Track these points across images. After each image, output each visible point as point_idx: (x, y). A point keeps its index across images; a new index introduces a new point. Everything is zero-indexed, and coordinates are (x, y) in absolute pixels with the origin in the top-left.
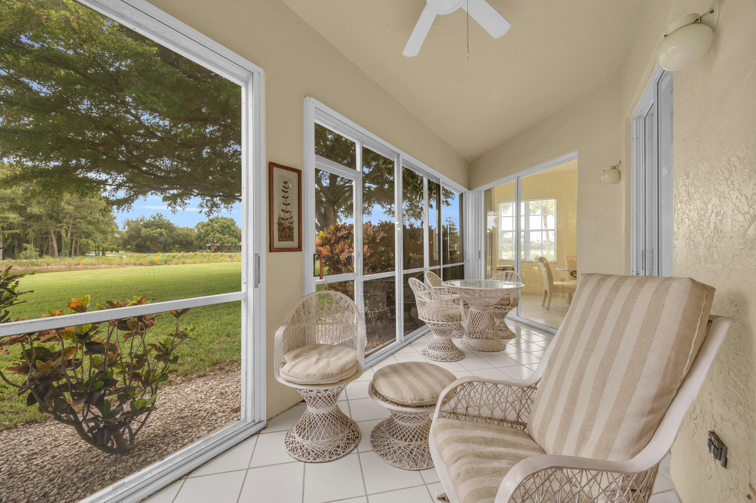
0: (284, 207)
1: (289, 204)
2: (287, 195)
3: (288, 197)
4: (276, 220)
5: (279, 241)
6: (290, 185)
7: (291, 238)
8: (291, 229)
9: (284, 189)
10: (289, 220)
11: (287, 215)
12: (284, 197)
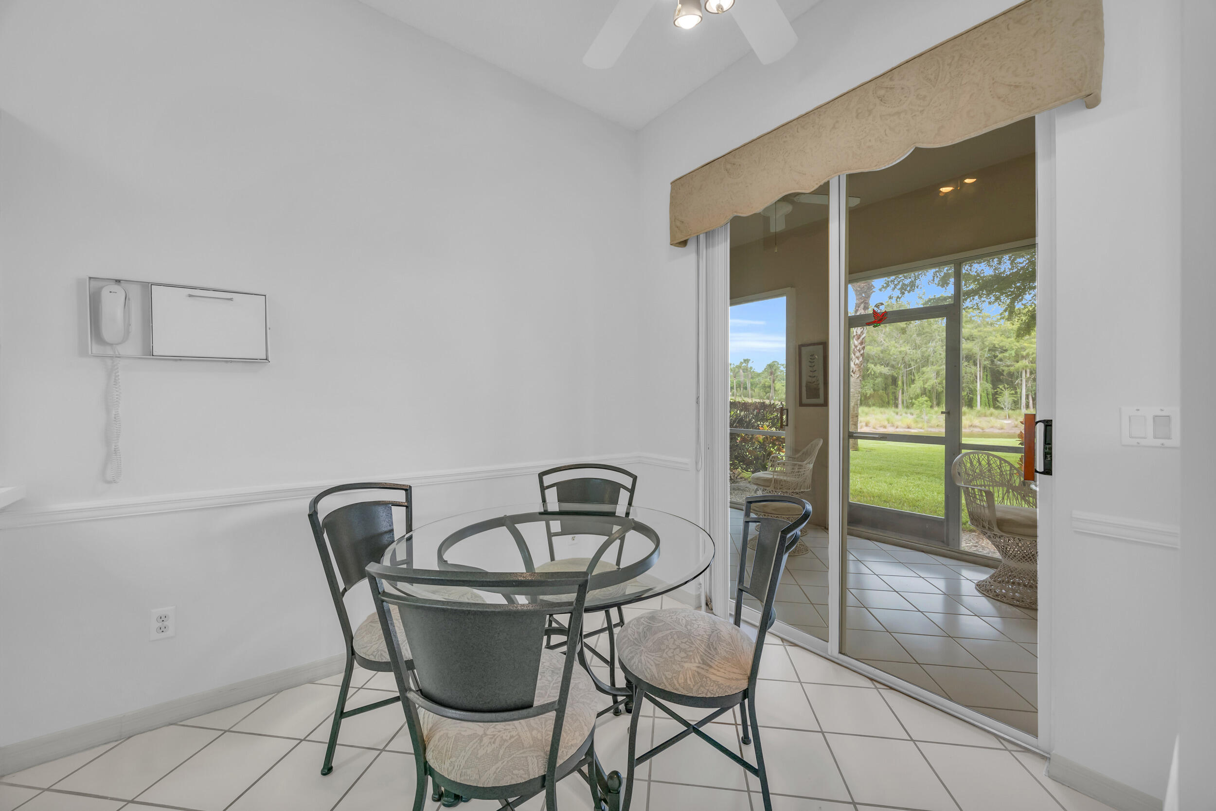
0: (811, 374)
1: (815, 371)
2: (813, 364)
3: (814, 366)
4: (804, 384)
5: (807, 398)
6: (816, 356)
7: (817, 396)
8: (817, 390)
9: (811, 360)
10: (815, 383)
11: (814, 379)
12: (810, 366)
